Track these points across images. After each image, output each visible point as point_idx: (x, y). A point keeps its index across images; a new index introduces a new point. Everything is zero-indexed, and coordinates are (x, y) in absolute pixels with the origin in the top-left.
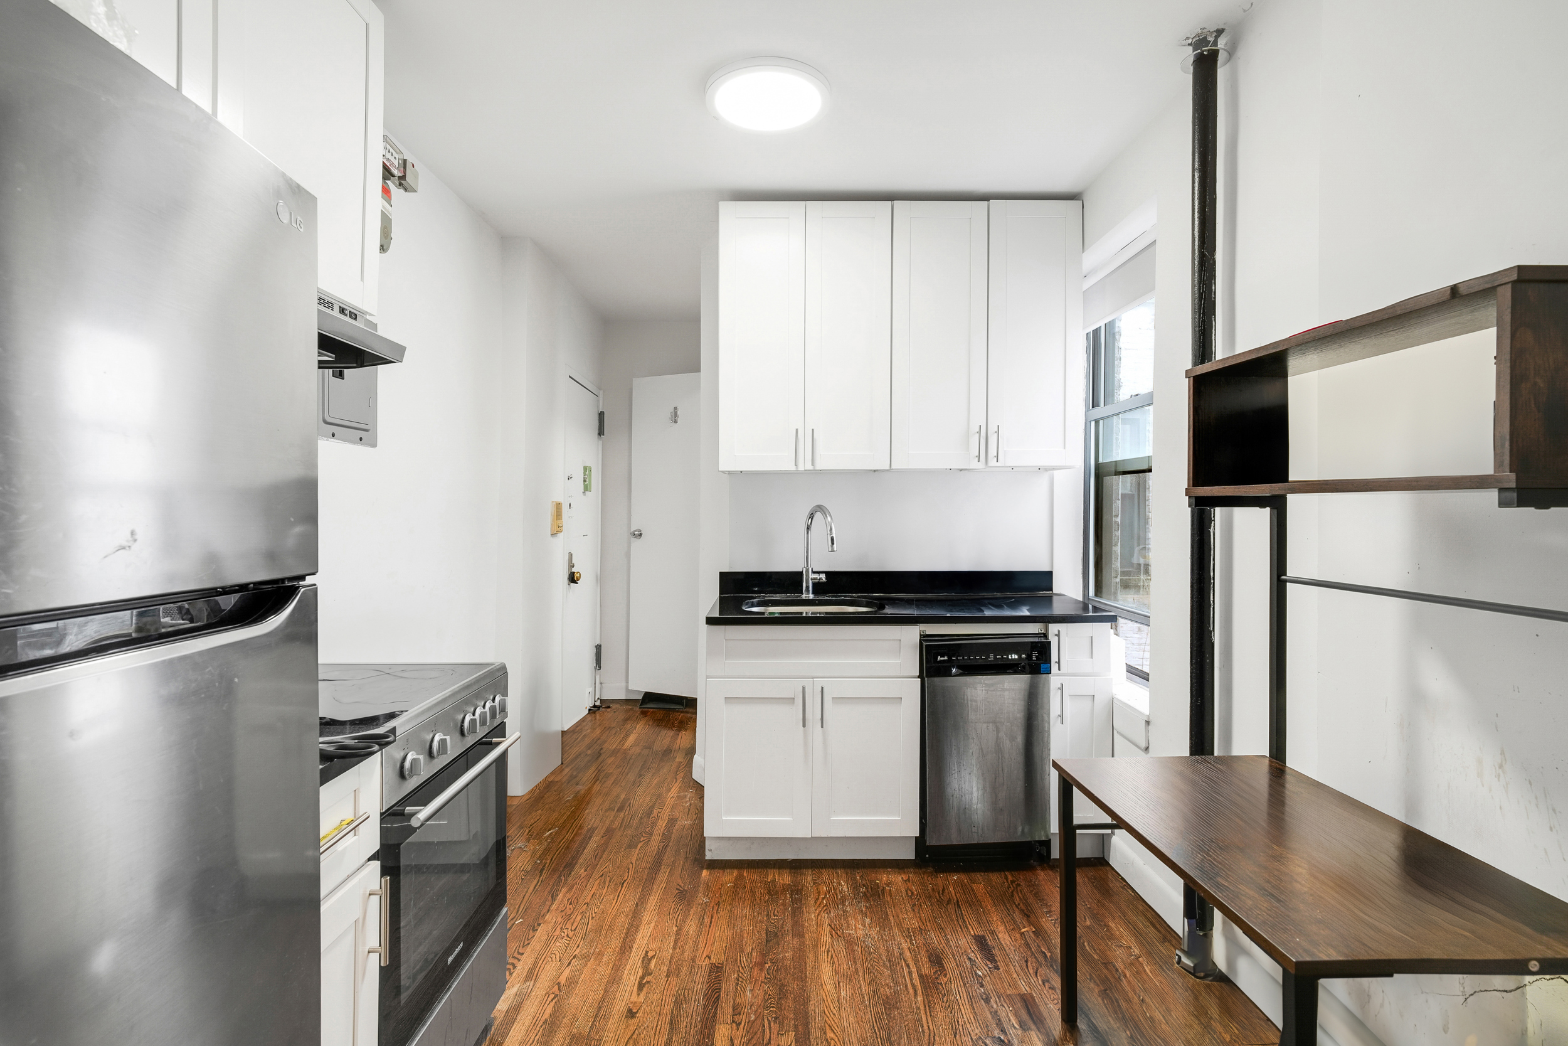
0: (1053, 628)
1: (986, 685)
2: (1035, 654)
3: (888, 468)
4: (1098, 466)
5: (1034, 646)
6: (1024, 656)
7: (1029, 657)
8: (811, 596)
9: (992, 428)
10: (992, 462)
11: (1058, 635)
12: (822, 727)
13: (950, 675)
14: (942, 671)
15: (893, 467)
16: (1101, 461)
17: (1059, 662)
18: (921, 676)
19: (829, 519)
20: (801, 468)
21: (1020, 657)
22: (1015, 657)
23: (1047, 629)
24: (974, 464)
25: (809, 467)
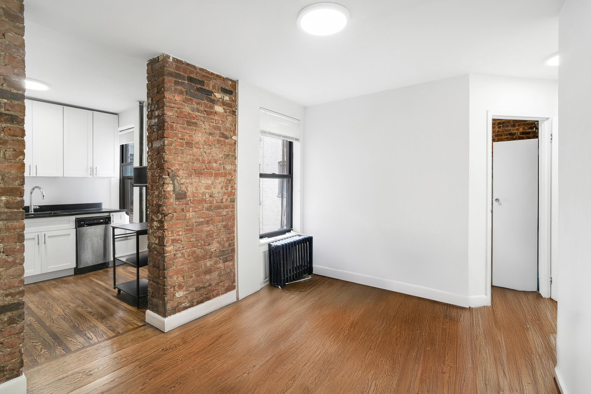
0: (111, 214)
1: (94, 228)
2: (107, 220)
3: (63, 176)
4: (123, 177)
5: (106, 218)
6: (104, 220)
7: (106, 220)
8: (33, 213)
9: (95, 167)
10: (95, 176)
11: (113, 215)
12: (45, 244)
13: (85, 227)
14: (82, 226)
15: (64, 176)
16: (124, 175)
17: (113, 221)
18: (76, 228)
19: (42, 190)
20: (31, 176)
21: (103, 221)
22: (102, 221)
23: (110, 214)
24: (90, 176)
25: (35, 175)
